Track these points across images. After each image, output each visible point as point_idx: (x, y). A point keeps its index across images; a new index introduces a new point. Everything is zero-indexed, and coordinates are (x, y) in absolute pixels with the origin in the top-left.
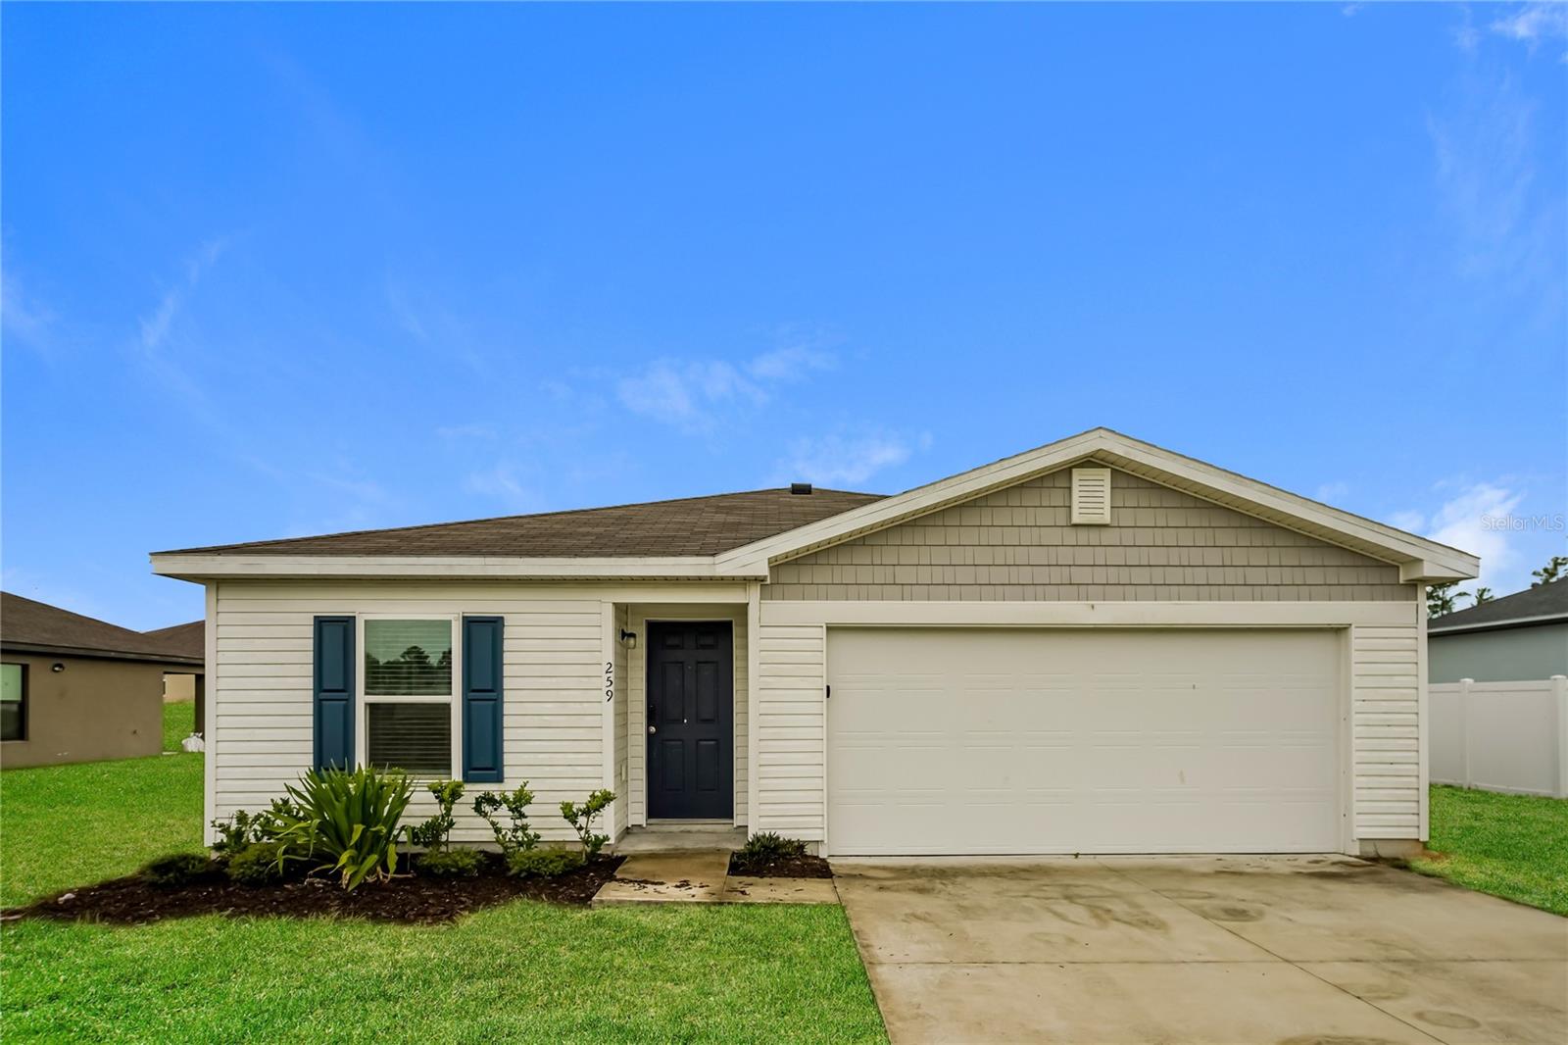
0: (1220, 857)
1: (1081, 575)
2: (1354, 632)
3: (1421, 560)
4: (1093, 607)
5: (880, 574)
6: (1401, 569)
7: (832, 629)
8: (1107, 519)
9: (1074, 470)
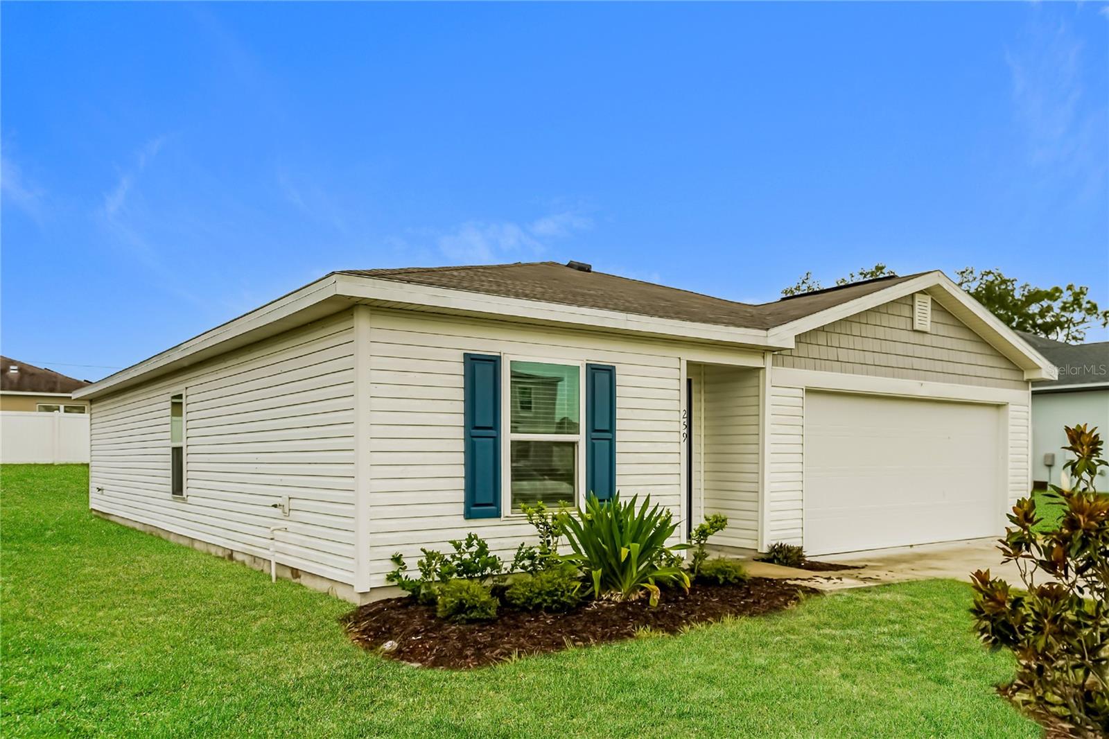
0: (968, 541)
1: (917, 363)
2: (1011, 407)
3: (1040, 368)
4: (922, 385)
5: (832, 353)
6: (1025, 373)
7: (810, 391)
8: (928, 329)
9: (917, 294)
